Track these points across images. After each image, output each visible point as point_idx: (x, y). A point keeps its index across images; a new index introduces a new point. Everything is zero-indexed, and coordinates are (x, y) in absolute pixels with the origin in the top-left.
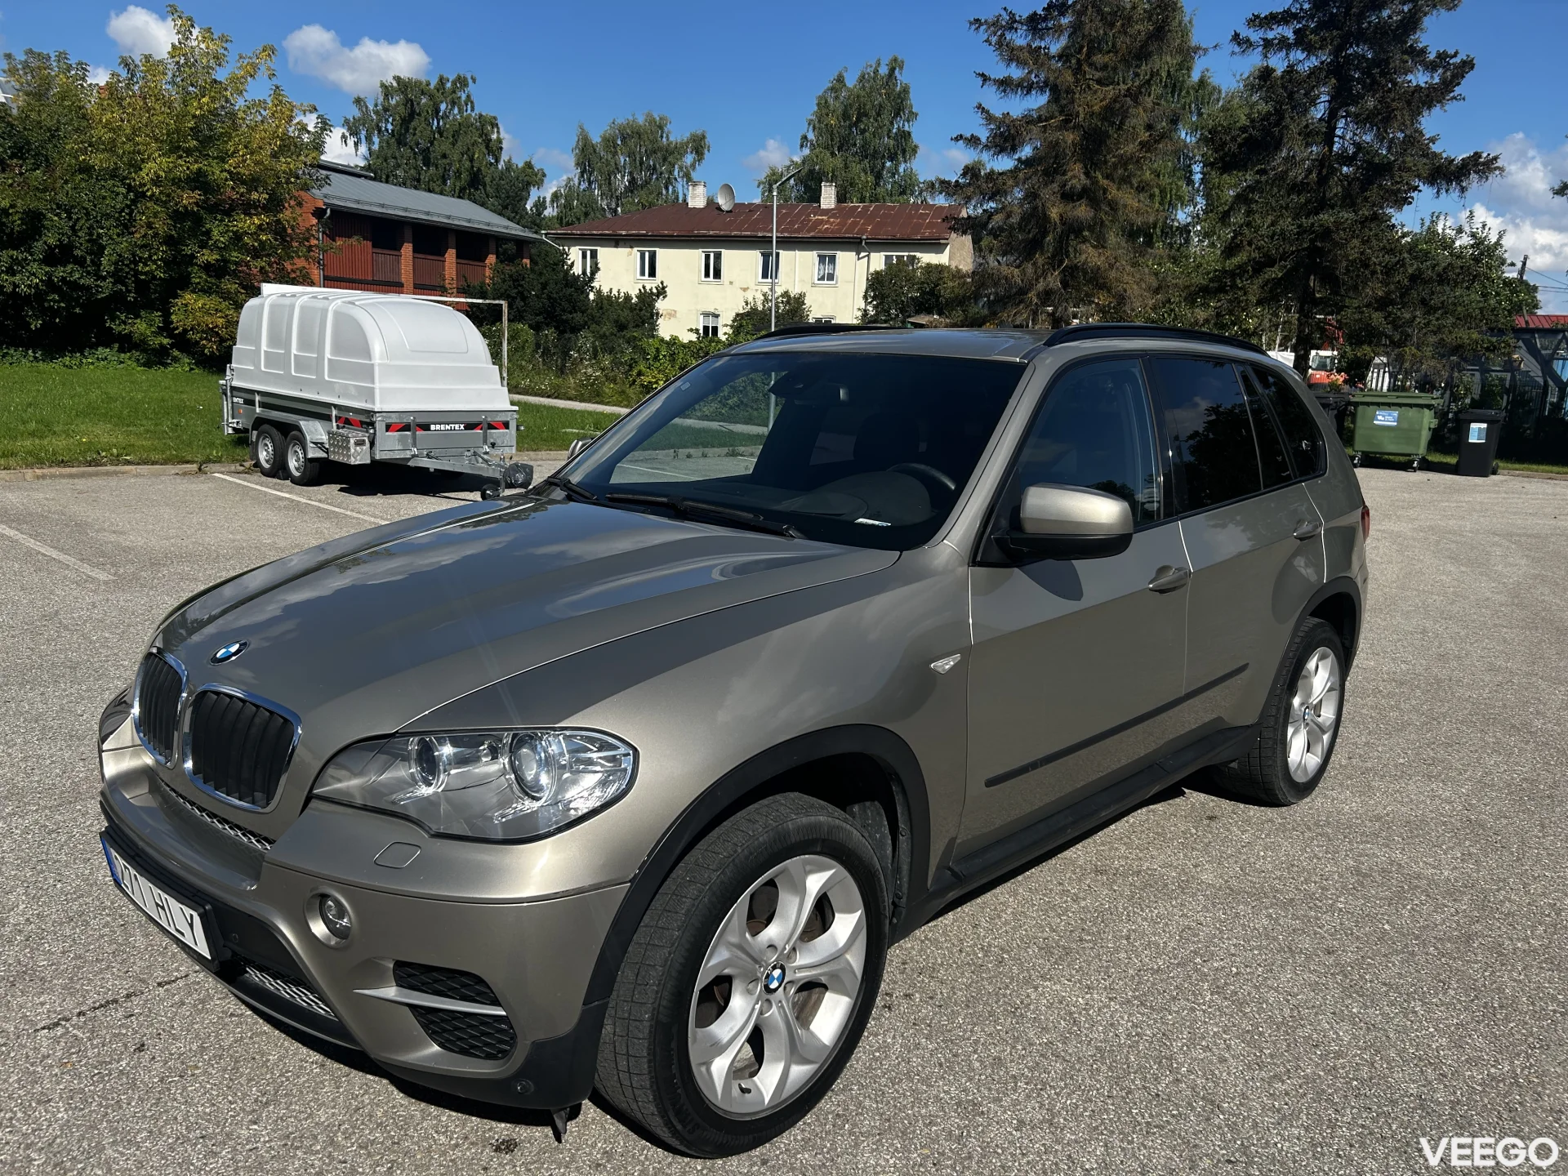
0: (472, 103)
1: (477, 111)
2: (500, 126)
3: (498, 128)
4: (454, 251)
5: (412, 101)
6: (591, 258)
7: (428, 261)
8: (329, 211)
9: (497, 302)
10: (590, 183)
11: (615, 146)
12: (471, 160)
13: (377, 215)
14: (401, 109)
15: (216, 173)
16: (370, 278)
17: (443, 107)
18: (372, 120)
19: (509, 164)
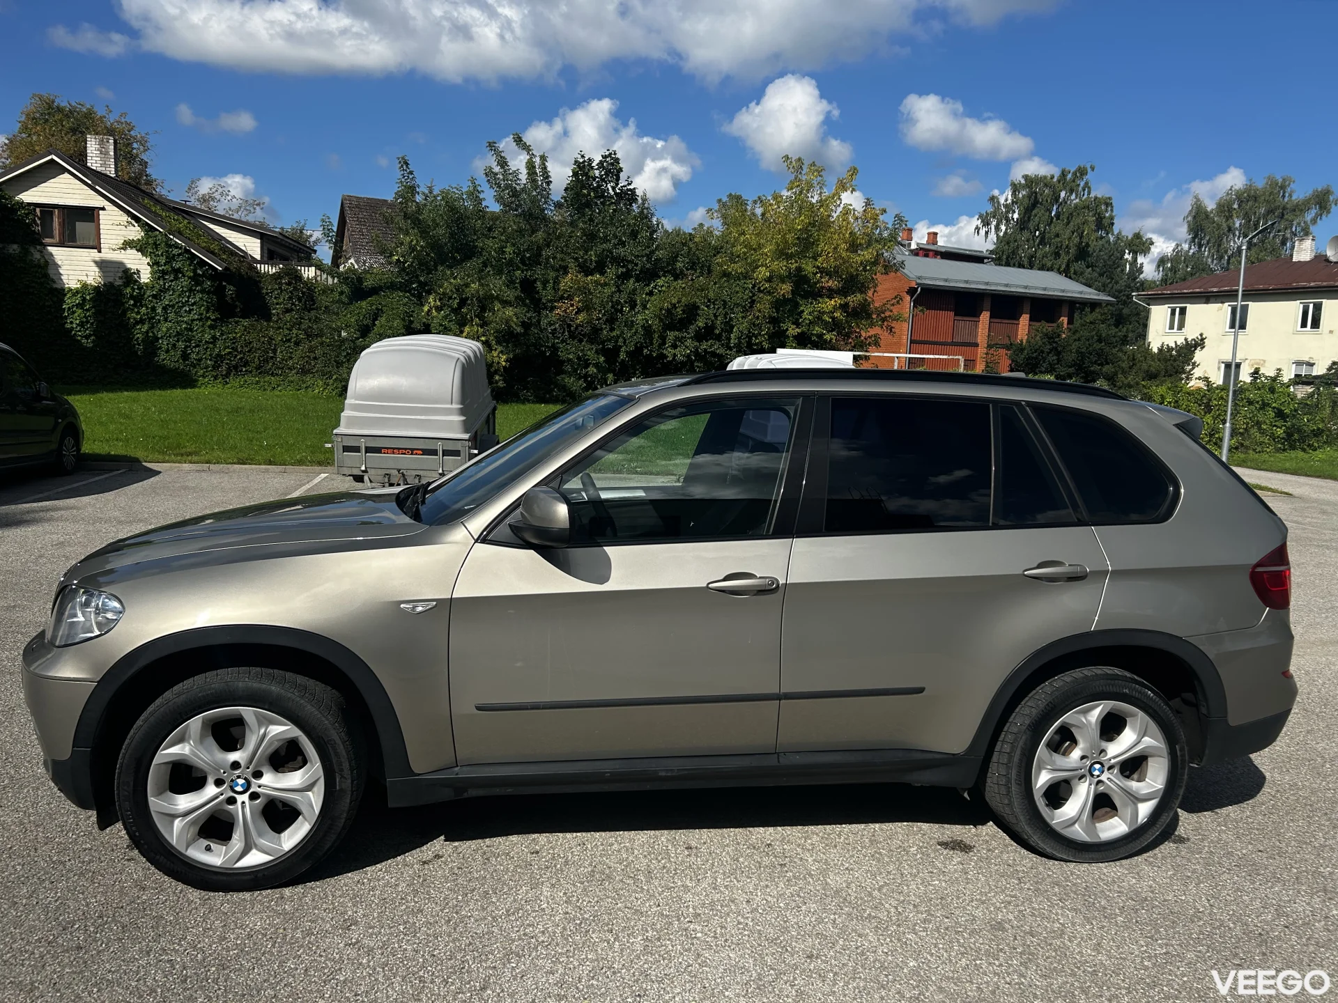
0: (1089, 188)
1: (1092, 195)
2: (1114, 204)
3: (1112, 207)
4: (1028, 316)
5: (1036, 193)
6: (1179, 314)
7: (1003, 325)
8: (919, 289)
9: (957, 357)
10: (1200, 246)
11: (1230, 210)
12: (1081, 237)
13: (960, 290)
14: (1026, 201)
15: (809, 268)
16: (950, 340)
17: (1063, 194)
18: (1002, 213)
19: (1118, 238)
